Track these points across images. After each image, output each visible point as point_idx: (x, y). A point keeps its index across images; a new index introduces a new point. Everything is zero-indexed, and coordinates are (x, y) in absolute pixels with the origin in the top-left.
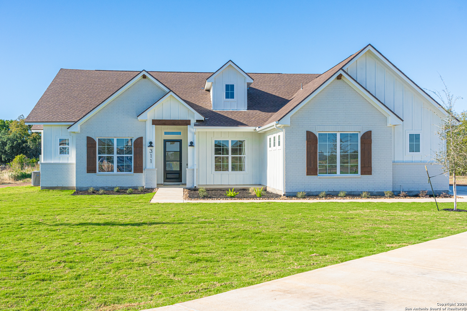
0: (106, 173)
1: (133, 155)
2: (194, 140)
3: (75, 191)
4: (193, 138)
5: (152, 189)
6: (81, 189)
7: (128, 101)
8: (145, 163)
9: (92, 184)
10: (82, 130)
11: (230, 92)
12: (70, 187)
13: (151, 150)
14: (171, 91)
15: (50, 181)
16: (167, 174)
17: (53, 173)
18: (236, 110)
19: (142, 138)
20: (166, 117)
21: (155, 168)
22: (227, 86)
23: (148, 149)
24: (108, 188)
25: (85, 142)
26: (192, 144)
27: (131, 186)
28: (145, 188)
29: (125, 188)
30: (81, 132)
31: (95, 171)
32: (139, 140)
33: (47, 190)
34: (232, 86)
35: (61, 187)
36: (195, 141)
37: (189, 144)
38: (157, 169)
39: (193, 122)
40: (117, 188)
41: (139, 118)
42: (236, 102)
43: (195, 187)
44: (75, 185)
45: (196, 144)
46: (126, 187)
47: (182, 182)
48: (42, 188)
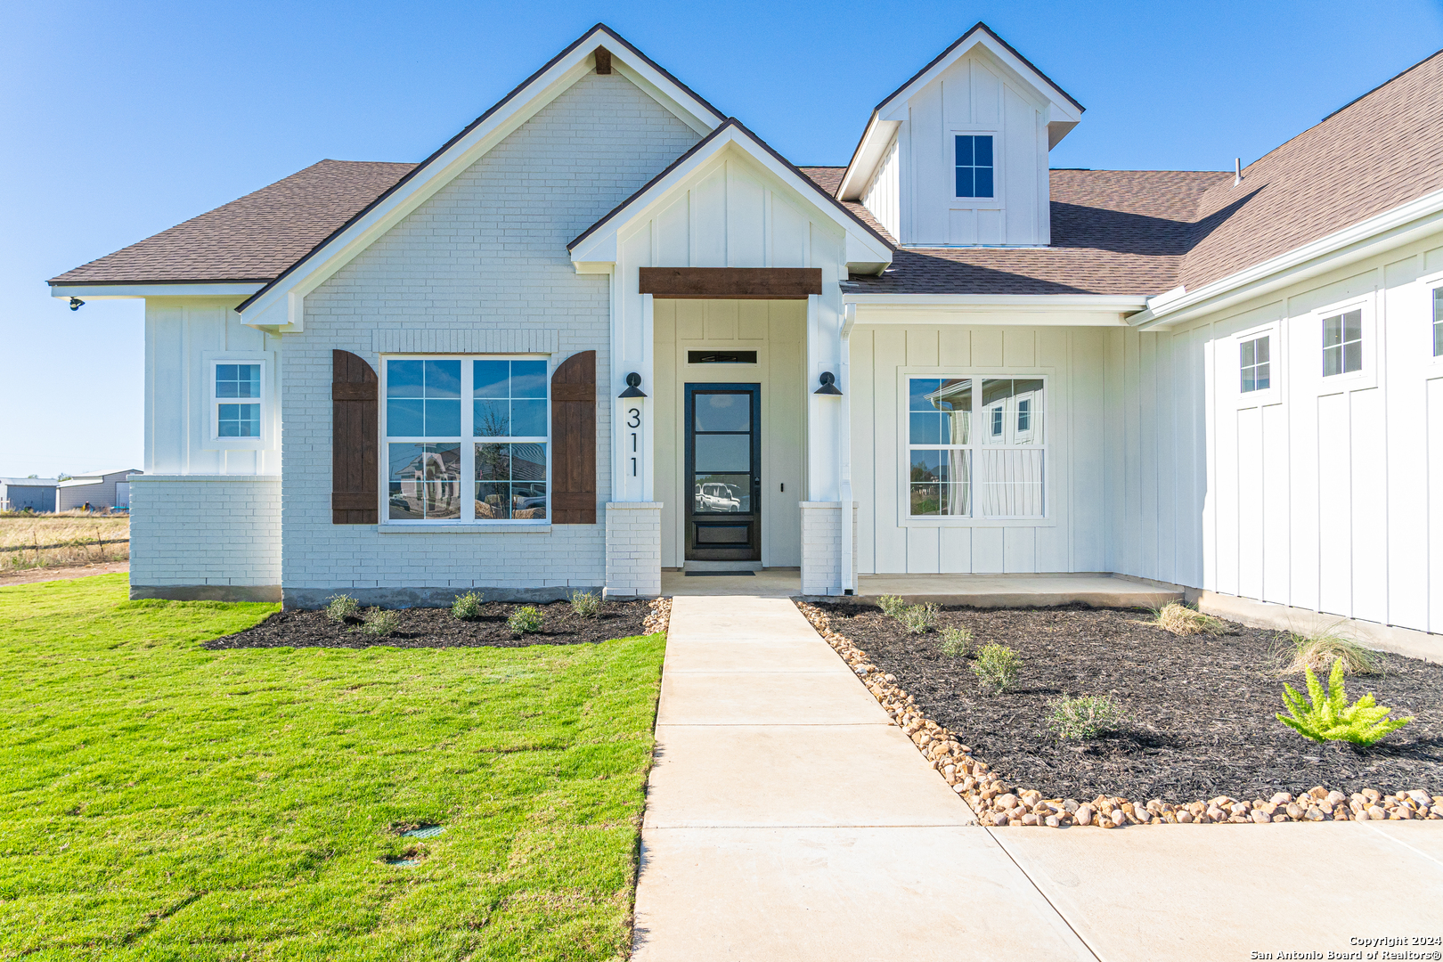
0: (426, 521)
1: (547, 440)
2: (837, 367)
3: (280, 606)
4: (836, 355)
5: (638, 600)
6: (304, 597)
7: (525, 183)
8: (607, 476)
9: (356, 577)
10: (311, 318)
11: (974, 167)
12: (261, 588)
13: (635, 413)
14: (727, 121)
15: (173, 561)
16: (700, 529)
17: (183, 524)
18: (1003, 245)
19: (591, 355)
20: (704, 256)
21: (655, 501)
22: (963, 143)
23: (623, 407)
24: (431, 597)
25: (325, 375)
26: (828, 384)
27: (540, 585)
28: (604, 595)
29: (511, 598)
30: (305, 328)
31: (369, 516)
32: (578, 367)
33: (154, 601)
34: (985, 143)
35: (221, 588)
36: (842, 368)
37: (814, 382)
38: (661, 505)
39: (834, 275)
40: (468, 600)
41: (578, 254)
42: (1003, 212)
43: (849, 592)
44: (280, 582)
45: (845, 382)
46: (518, 591)
47: (760, 560)
48: (137, 592)
